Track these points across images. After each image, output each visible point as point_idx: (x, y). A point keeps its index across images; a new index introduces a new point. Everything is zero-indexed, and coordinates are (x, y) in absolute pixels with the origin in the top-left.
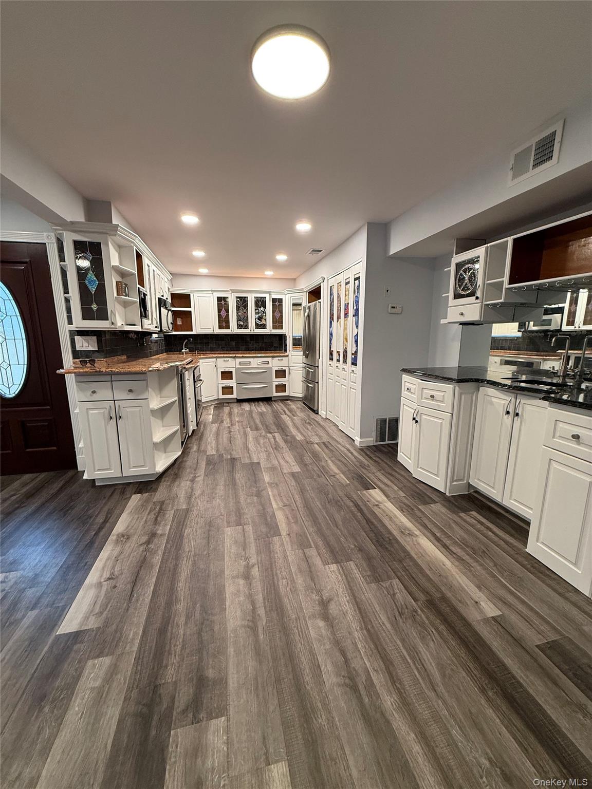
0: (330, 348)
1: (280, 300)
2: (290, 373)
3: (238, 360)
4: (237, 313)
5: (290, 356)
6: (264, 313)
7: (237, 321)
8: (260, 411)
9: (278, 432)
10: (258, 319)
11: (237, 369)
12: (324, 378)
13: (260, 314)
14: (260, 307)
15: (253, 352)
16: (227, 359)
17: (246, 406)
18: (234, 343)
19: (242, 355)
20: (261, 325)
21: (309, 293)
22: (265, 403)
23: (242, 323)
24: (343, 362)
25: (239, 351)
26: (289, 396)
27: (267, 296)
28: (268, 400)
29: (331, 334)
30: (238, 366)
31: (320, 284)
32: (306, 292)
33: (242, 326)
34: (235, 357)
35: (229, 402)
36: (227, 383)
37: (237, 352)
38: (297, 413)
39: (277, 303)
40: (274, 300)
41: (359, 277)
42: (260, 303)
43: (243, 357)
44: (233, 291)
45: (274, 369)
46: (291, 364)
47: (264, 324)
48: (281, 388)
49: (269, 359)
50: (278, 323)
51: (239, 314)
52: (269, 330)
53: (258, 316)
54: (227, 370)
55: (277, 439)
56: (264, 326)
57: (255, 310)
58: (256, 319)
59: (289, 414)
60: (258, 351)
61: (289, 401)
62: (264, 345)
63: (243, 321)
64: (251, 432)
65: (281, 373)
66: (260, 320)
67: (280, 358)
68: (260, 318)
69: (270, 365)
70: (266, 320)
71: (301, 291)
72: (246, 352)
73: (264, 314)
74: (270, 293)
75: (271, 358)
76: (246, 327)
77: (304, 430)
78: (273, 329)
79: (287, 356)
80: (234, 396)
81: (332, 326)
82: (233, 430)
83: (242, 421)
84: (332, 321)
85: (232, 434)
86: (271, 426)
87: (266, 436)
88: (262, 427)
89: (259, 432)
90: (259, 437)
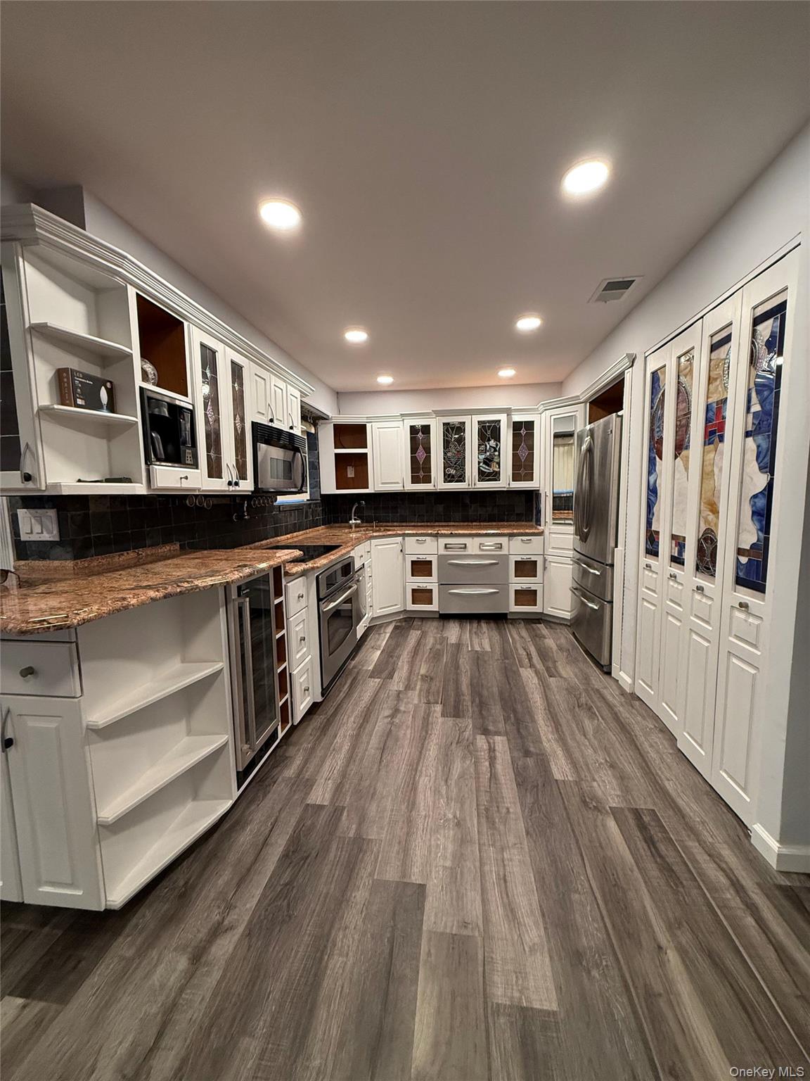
0: (649, 523)
1: (530, 425)
2: (545, 568)
3: (443, 541)
4: (445, 453)
5: (546, 533)
6: (495, 450)
7: (445, 468)
8: (477, 648)
9: (506, 734)
10: (485, 463)
11: (440, 557)
12: (630, 595)
13: (488, 454)
14: (489, 440)
15: (474, 524)
16: (424, 538)
17: (453, 632)
18: (440, 508)
19: (450, 532)
20: (489, 474)
21: (590, 403)
22: (492, 625)
23: (453, 472)
24: (697, 569)
25: (450, 521)
26: (542, 613)
27: (503, 418)
28: (499, 619)
29: (653, 491)
30: (442, 552)
31: (623, 373)
32: (585, 402)
33: (453, 476)
34: (437, 536)
35: (425, 618)
36: (422, 582)
37: (446, 524)
38: (559, 664)
39: (523, 432)
40: (517, 426)
41: (786, 302)
42: (489, 432)
43: (452, 535)
44: (438, 413)
45: (513, 559)
46: (550, 551)
47: (494, 471)
48: (527, 596)
49: (504, 540)
50: (523, 467)
51: (449, 454)
52: (506, 482)
53: (483, 456)
54: (422, 558)
56: (495, 476)
57: (479, 445)
58: (479, 463)
59: (539, 666)
60: (484, 521)
61: (541, 626)
62: (496, 511)
63: (455, 469)
64: (440, 720)
65: (526, 568)
66: (488, 465)
67: (525, 538)
68: (488, 462)
69: (504, 552)
70: (499, 464)
71: (574, 401)
72: (462, 524)
73: (497, 453)
74: (508, 411)
75: (506, 539)
76: (461, 478)
77: (573, 733)
78: (513, 481)
79: (541, 534)
80: (434, 607)
81: (655, 471)
82: (402, 708)
83: (431, 679)
84: (655, 458)
85: (397, 720)
86: (491, 705)
87: (472, 743)
88: (470, 703)
89: (460, 725)
90: (454, 745)
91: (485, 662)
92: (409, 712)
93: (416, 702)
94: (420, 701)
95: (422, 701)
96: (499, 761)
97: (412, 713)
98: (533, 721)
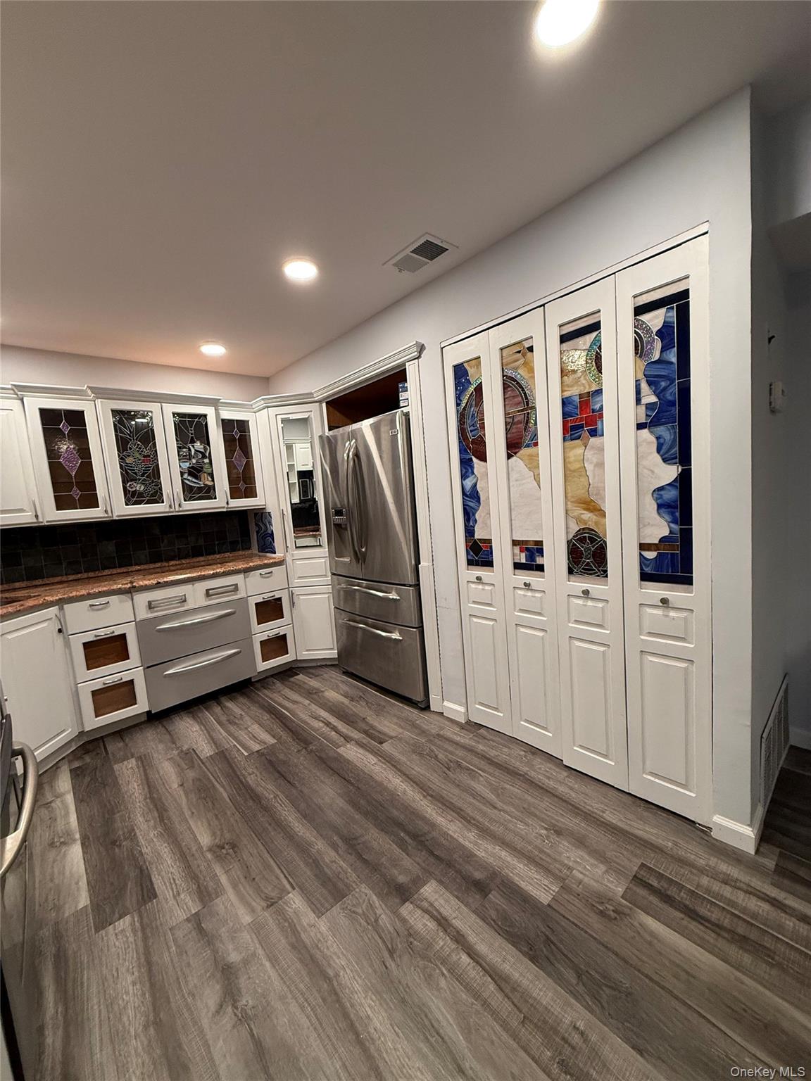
0: (469, 532)
1: (243, 426)
2: (293, 604)
3: (142, 599)
4: (122, 459)
5: (289, 560)
6: (204, 456)
7: (124, 482)
8: (256, 747)
9: (430, 874)
10: (190, 474)
11: (141, 626)
13: (194, 461)
14: (193, 442)
15: (172, 563)
16: (104, 600)
17: (190, 731)
18: (110, 547)
19: (155, 582)
20: (200, 489)
21: (327, 403)
22: (241, 699)
23: (140, 487)
24: (571, 572)
25: (132, 565)
26: (296, 660)
27: (209, 411)
28: (242, 688)
30: (143, 614)
31: (404, 364)
32: (320, 402)
33: (141, 495)
34: (130, 591)
35: (122, 731)
36: (111, 673)
37: (124, 570)
38: (369, 719)
39: (237, 436)
40: (227, 425)
41: (687, 291)
42: (192, 430)
43: (159, 586)
44: (101, 393)
45: (252, 602)
46: (297, 582)
47: (206, 485)
48: (277, 645)
49: (238, 579)
50: (243, 481)
51: (129, 460)
52: (222, 501)
53: (187, 464)
54: (104, 633)
55: (482, 948)
56: (209, 492)
57: (179, 448)
58: (182, 474)
59: (355, 735)
60: (186, 557)
61: (301, 677)
62: (201, 542)
63: (142, 482)
64: (323, 925)
65: (270, 609)
66: (196, 477)
67: (263, 571)
68: (195, 472)
69: (241, 594)
70: (212, 475)
71: (306, 399)
72: (152, 566)
73: (206, 461)
74: (214, 403)
75: (241, 576)
76: (156, 497)
77: (484, 814)
78: (232, 497)
79: (280, 563)
80: (142, 706)
81: (473, 473)
82: (234, 957)
83: (234, 846)
84: (471, 459)
85: (247, 1000)
86: (362, 836)
87: (410, 935)
88: (333, 853)
89: (360, 911)
90: (390, 963)
91: (284, 762)
92: (254, 955)
93: (247, 919)
94: (253, 911)
95: (259, 908)
96: (472, 938)
97: (260, 951)
98: (433, 825)
